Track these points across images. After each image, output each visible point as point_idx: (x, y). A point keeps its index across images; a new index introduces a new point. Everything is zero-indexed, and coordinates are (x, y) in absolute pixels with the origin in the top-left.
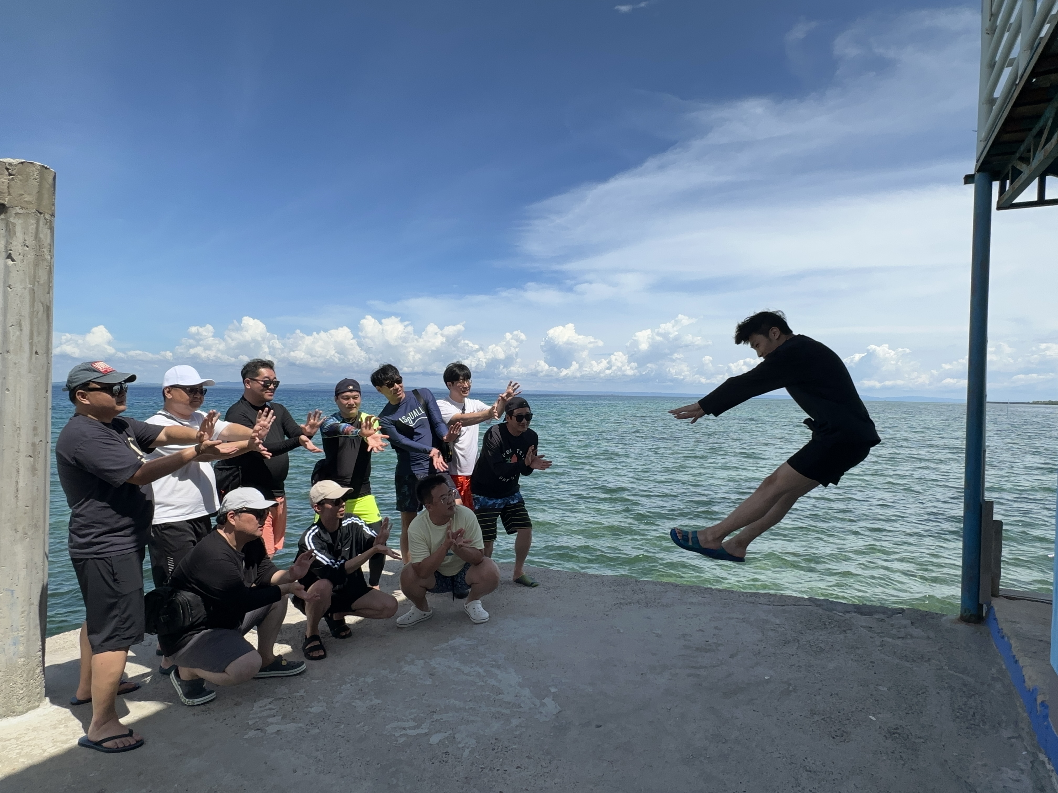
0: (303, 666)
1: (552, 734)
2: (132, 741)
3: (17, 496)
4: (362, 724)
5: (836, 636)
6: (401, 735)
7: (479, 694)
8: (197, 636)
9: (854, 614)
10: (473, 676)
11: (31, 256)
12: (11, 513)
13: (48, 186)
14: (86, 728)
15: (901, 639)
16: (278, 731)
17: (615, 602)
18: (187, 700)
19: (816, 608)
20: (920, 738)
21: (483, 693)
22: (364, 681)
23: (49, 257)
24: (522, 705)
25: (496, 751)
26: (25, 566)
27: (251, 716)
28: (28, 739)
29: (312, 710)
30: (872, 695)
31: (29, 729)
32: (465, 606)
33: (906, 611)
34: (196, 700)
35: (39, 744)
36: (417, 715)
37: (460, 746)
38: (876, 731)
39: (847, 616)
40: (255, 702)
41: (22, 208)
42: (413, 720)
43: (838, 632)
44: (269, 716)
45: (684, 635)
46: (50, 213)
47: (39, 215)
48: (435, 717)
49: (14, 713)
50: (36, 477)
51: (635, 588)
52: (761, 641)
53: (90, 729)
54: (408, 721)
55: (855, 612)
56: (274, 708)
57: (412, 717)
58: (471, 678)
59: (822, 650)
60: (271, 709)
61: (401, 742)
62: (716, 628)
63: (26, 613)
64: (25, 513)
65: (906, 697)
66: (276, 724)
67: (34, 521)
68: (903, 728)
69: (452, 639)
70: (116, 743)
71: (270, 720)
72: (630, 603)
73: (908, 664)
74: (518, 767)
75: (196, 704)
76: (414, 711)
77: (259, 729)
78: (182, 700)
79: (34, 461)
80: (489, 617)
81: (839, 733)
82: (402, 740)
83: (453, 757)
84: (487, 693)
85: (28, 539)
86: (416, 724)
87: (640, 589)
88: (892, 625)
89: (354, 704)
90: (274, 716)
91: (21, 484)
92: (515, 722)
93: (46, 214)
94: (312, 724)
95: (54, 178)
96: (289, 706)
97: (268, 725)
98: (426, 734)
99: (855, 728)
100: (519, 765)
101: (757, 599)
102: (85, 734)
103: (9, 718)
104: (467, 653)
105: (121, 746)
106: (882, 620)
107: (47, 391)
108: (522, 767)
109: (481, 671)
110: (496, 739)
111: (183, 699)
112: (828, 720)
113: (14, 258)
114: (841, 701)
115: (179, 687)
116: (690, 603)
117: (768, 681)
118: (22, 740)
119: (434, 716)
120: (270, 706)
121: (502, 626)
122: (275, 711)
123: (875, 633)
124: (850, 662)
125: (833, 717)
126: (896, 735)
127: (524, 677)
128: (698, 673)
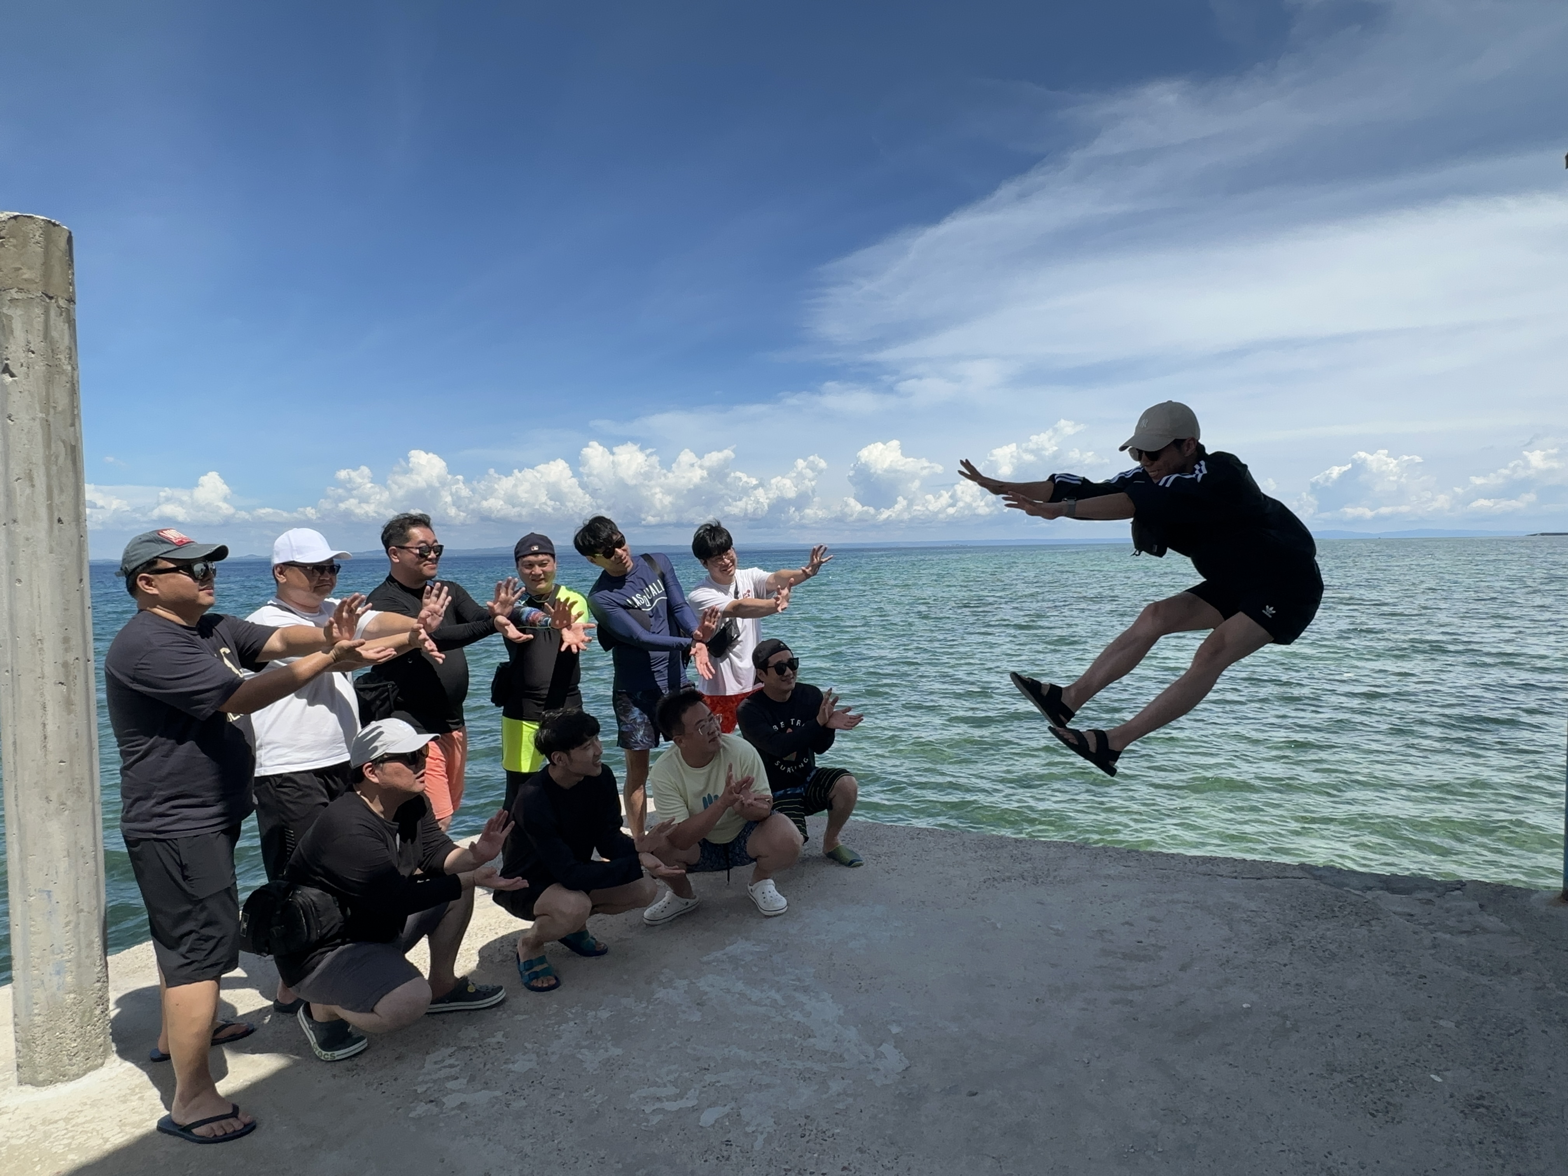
0: (500, 993)
1: (897, 1108)
2: (237, 1125)
3: (45, 746)
4: (592, 1092)
5: (1353, 930)
6: (654, 1110)
7: (776, 1037)
8: (330, 955)
9: (1380, 892)
10: (766, 1005)
11: (40, 367)
12: (38, 773)
13: (59, 254)
14: (167, 1101)
15: (1465, 935)
16: (462, 1104)
17: (985, 877)
18: (324, 1052)
19: (1313, 882)
20: (1524, 1115)
21: (783, 1036)
22: (596, 1017)
23: (69, 368)
24: (846, 1056)
25: (806, 1138)
26: (65, 853)
27: (420, 1079)
28: (83, 1120)
29: (516, 1067)
30: (1429, 1036)
31: (85, 1104)
32: (750, 888)
33: (1468, 886)
34: (337, 1053)
35: (98, 1128)
36: (679, 1076)
37: (749, 1129)
38: (1445, 1102)
39: (1369, 895)
40: (427, 1053)
41: (20, 290)
42: (674, 1083)
43: (1356, 925)
44: (448, 1078)
45: (1101, 932)
46: (66, 296)
47: (48, 300)
48: (709, 1078)
49: (64, 1076)
50: (72, 715)
51: (1015, 852)
52: (1228, 940)
53: (174, 1104)
54: (665, 1086)
55: (1382, 889)
56: (456, 1063)
57: (671, 1077)
58: (762, 1010)
59: (1333, 955)
60: (451, 1066)
61: (654, 1123)
62: (1152, 919)
63: (72, 925)
64: (60, 772)
65: (1490, 1038)
66: (458, 1091)
67: (76, 783)
68: (1493, 1096)
69: (730, 944)
70: (212, 1129)
71: (450, 1085)
72: (1009, 878)
73: (1484, 980)
74: (844, 1169)
75: (337, 1058)
76: (673, 1067)
77: (432, 1101)
78: (317, 1053)
79: (69, 691)
80: (788, 904)
81: (1381, 1105)
82: (655, 1120)
83: (738, 1149)
84: (789, 1036)
85: (67, 812)
86: (678, 1091)
87: (1023, 854)
88: (1448, 911)
89: (580, 1056)
90: (457, 1078)
91: (51, 728)
92: (835, 1087)
93: (59, 299)
94: (515, 1091)
95: (70, 240)
96: (480, 1060)
97: (448, 1094)
98: (694, 1109)
99: (1408, 1096)
100: (846, 1165)
101: (1215, 868)
102: (167, 1113)
103: (59, 1085)
104: (755, 965)
105: (220, 1133)
106: (1429, 902)
107: (81, 580)
108: (851, 1168)
109: (778, 997)
110: (807, 1117)
111: (318, 1051)
112: (1360, 1081)
113: (14, 371)
114: (1377, 1047)
115: (311, 1032)
116: (1105, 878)
117: (1248, 1012)
118: (74, 1122)
119: (705, 1077)
120: (452, 1061)
121: (807, 921)
122: (457, 1069)
123: (1420, 924)
124: (1385, 976)
125: (1366, 1075)
126: (1482, 1110)
127: (847, 1006)
128: (1130, 998)
